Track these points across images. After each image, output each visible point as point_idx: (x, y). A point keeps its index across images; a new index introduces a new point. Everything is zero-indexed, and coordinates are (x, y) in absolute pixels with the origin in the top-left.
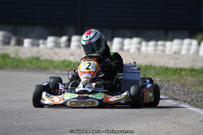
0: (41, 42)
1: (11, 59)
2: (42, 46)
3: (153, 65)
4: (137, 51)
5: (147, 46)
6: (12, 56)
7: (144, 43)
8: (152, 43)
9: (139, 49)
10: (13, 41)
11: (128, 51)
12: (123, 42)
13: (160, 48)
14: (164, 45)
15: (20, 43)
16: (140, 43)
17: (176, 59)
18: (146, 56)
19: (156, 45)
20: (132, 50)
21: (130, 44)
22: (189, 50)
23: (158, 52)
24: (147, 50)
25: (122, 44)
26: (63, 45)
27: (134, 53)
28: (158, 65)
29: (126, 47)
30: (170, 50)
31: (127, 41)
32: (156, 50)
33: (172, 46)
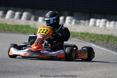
1: (31, 28)
3: (113, 35)
4: (103, 27)
5: (110, 24)
6: (32, 26)
7: (108, 22)
8: (112, 23)
9: (105, 26)
10: (33, 18)
11: (99, 26)
12: (96, 21)
15: (36, 19)
16: (106, 22)
18: (109, 30)
19: (115, 24)
20: (101, 26)
21: (100, 22)
23: (116, 28)
24: (109, 26)
25: (95, 23)
27: (102, 28)
28: (115, 35)
29: (97, 24)
32: (115, 27)
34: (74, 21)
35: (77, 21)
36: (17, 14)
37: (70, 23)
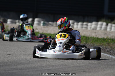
7: (75, 23)
14: (87, 25)
17: (95, 33)
22: (101, 28)
34: (42, 22)
35: (46, 22)
37: (39, 24)
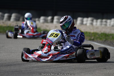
0: (37, 19)
2: (37, 22)
5: (97, 22)
8: (99, 21)
9: (92, 24)
10: (21, 19)
12: (83, 20)
13: (104, 23)
16: (92, 21)
20: (88, 25)
21: (87, 21)
24: (96, 24)
26: (49, 21)
29: (85, 23)
30: (110, 25)
31: (85, 19)
32: (101, 24)
33: (110, 22)
36: (6, 15)
